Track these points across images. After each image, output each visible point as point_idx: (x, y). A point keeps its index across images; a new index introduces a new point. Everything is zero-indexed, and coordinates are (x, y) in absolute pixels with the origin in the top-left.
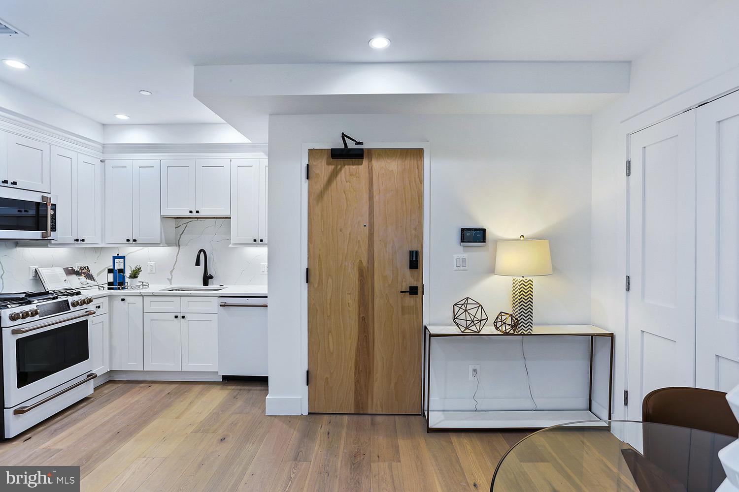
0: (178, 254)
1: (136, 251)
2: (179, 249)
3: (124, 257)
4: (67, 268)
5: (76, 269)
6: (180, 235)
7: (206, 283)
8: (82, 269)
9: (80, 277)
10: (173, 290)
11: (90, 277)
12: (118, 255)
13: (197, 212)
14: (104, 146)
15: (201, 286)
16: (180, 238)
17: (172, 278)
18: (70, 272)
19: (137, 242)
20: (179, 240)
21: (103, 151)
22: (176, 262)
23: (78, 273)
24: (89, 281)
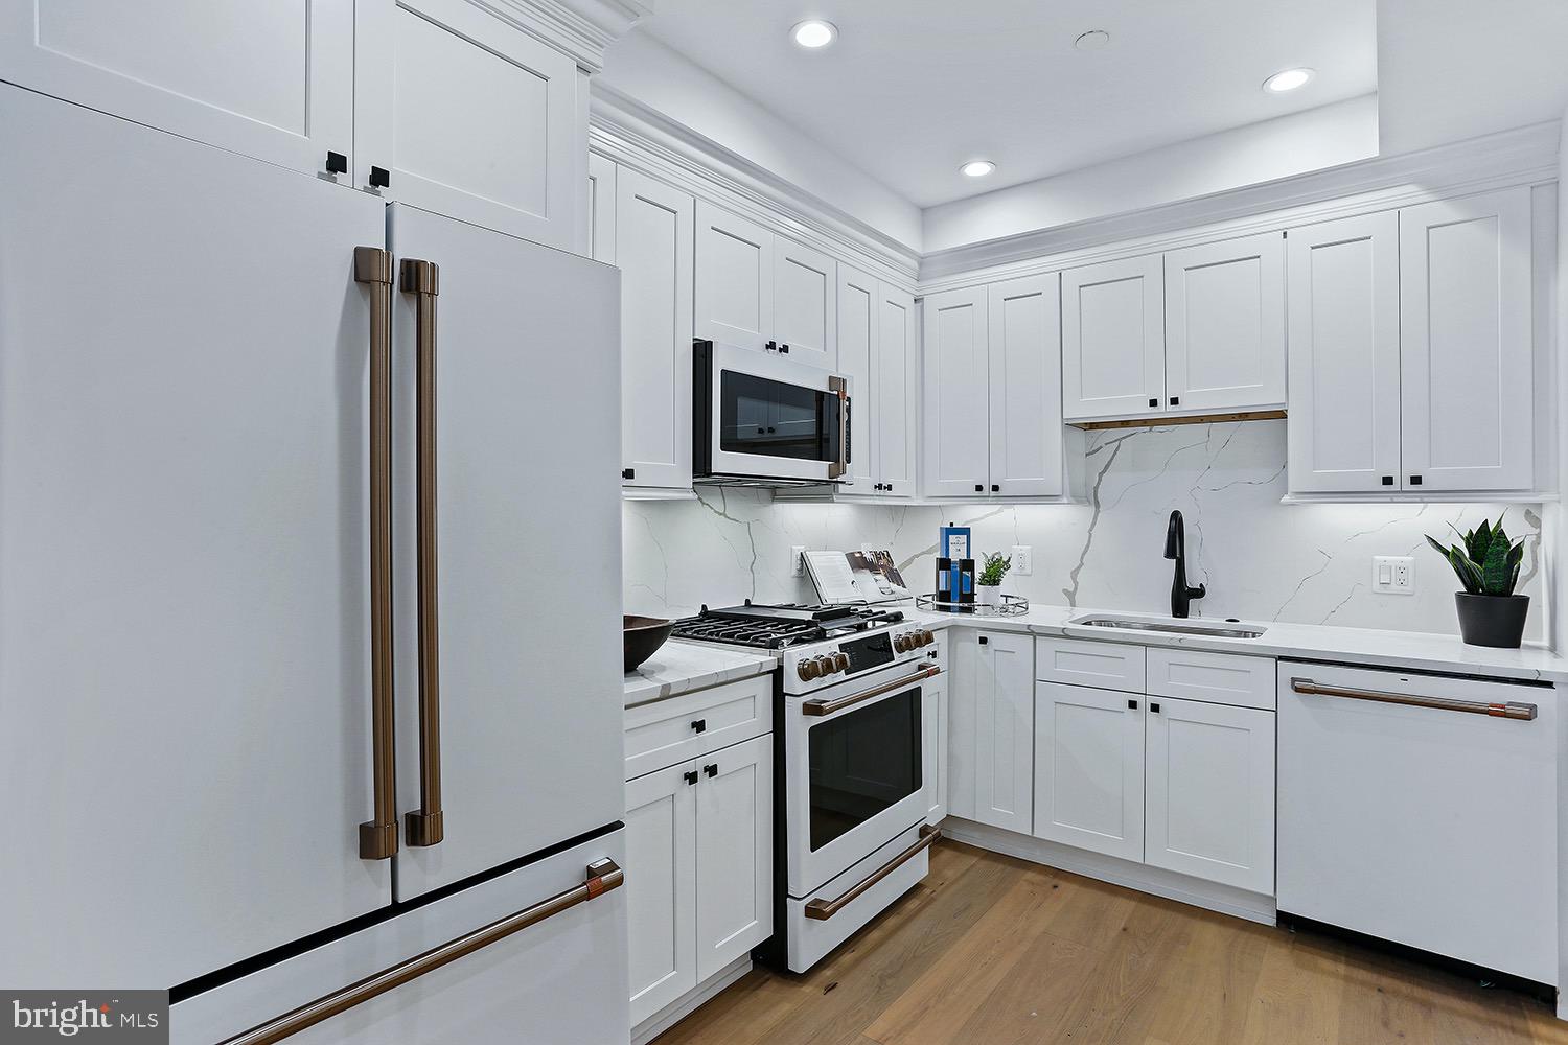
0: (1094, 524)
1: (986, 516)
2: (1097, 512)
3: (966, 531)
4: (853, 553)
5: (868, 556)
6: (1101, 475)
7: (1180, 608)
8: (878, 555)
9: (878, 577)
10: (1089, 623)
11: (894, 577)
12: (952, 524)
13: (1174, 401)
14: (922, 261)
15: (1167, 617)
16: (1098, 483)
17: (1076, 589)
18: (859, 563)
19: (1001, 493)
20: (1096, 489)
21: (919, 275)
22: (1088, 546)
23: (872, 567)
24: (894, 587)
